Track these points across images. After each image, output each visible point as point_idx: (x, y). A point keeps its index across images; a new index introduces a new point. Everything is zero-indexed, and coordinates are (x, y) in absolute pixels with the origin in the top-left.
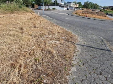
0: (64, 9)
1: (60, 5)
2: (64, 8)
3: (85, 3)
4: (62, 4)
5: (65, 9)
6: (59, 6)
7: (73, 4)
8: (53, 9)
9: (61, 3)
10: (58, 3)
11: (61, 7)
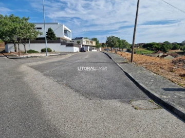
0: (75, 51)
1: (61, 41)
2: (74, 48)
3: (108, 38)
4: (66, 40)
5: (76, 49)
6: (59, 44)
7: (87, 41)
8: (43, 51)
9: (65, 37)
10: (57, 36)
11: (65, 46)
